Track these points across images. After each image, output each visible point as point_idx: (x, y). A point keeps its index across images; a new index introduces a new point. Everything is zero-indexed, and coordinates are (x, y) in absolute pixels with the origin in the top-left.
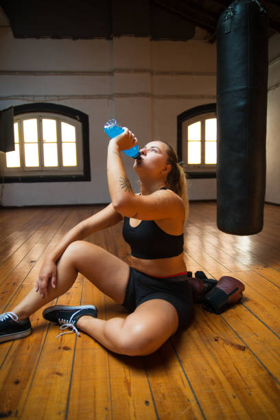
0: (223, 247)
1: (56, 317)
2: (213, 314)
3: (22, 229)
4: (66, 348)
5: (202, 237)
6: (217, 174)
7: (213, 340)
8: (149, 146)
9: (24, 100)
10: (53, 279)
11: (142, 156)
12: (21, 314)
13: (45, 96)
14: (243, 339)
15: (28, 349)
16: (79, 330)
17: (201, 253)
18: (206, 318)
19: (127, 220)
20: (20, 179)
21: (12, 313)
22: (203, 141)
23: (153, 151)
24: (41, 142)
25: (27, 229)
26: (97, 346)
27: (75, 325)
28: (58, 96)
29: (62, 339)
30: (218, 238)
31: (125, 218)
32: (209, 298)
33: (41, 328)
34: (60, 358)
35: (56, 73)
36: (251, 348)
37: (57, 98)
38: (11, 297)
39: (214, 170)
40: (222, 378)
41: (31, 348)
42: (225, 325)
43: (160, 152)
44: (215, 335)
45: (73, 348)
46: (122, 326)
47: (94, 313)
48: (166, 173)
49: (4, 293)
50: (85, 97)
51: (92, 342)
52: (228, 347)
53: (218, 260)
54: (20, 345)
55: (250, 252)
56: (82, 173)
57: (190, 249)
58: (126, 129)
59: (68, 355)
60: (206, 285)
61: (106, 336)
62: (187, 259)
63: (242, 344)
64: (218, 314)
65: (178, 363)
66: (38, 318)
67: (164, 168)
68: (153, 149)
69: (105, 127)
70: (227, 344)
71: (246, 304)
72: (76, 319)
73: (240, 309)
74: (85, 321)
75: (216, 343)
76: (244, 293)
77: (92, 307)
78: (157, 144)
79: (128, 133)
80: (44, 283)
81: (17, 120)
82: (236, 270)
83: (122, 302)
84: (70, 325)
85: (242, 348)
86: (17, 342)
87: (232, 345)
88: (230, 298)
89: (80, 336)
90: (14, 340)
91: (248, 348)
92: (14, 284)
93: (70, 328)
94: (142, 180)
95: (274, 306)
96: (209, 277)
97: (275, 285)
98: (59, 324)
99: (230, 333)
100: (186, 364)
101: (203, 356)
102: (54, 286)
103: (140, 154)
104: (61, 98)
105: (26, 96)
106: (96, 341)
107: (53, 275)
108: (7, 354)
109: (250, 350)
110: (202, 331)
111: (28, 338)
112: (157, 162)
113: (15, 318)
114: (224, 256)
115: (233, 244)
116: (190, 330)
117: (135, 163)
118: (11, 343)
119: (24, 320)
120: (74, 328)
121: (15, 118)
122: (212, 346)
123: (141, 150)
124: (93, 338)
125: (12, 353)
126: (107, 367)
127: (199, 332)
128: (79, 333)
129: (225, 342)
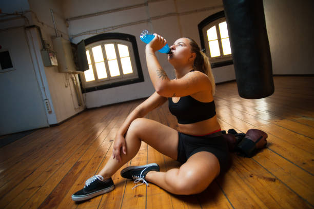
0: (246, 110)
1: (130, 175)
2: (246, 158)
3: (102, 121)
4: (140, 196)
5: (230, 107)
6: (234, 61)
7: (249, 176)
8: (176, 43)
9: (90, 34)
10: (124, 148)
11: (173, 51)
12: (105, 176)
13: (104, 29)
14: (273, 173)
15: (113, 199)
16: (148, 182)
17: (231, 117)
18: (241, 161)
19: (170, 99)
20: (96, 88)
21: (99, 176)
22: (219, 39)
23: (180, 46)
24: (106, 61)
25: (106, 120)
26: (162, 191)
27: (145, 178)
28: (113, 27)
29: (136, 189)
30: (242, 105)
31: (169, 98)
32: (241, 147)
33: (121, 184)
34: (136, 203)
35: (108, 12)
36: (280, 179)
37: (112, 29)
38: (98, 166)
39: (231, 59)
40: (261, 204)
41: (115, 198)
42: (256, 164)
43: (185, 45)
44: (249, 173)
45: (145, 195)
46: (178, 174)
47: (157, 169)
48: (193, 59)
49: (93, 164)
50: (131, 24)
51: (158, 189)
52: (261, 180)
53: (245, 120)
54: (108, 198)
55: (268, 111)
56: (137, 77)
57: (222, 116)
58: (155, 35)
59: (142, 200)
60: (237, 138)
61: (167, 183)
62: (221, 123)
63: (272, 177)
64: (250, 157)
65: (224, 197)
66: (117, 177)
67: (190, 56)
68: (179, 44)
69: (141, 37)
70: (261, 178)
71: (271, 147)
72: (144, 174)
73: (266, 152)
74: (151, 175)
75: (251, 178)
76: (267, 139)
77: (155, 164)
78: (181, 40)
79: (158, 37)
80: (117, 151)
81: (88, 49)
82: (259, 124)
83: (176, 159)
84: (141, 179)
85: (273, 180)
86: (105, 196)
87: (264, 178)
88: (257, 144)
89: (149, 186)
90: (103, 194)
91: (277, 179)
92: (100, 157)
93: (141, 182)
94: (176, 69)
95: (293, 146)
96: (239, 132)
97: (292, 131)
98: (133, 180)
99: (261, 170)
100: (231, 196)
101: (243, 189)
102: (125, 153)
103: (171, 50)
104: (114, 28)
105: (91, 31)
106: (161, 188)
107: (123, 145)
108: (99, 205)
109: (280, 181)
110: (240, 171)
111: (113, 192)
112: (184, 53)
113: (101, 178)
114: (249, 117)
115: (254, 108)
116: (230, 171)
117: (169, 57)
118: (101, 197)
119: (108, 179)
120: (144, 181)
121: (86, 47)
122: (249, 182)
123: (171, 47)
124: (159, 186)
125: (102, 203)
126: (171, 205)
127: (237, 172)
128: (148, 184)
129: (259, 177)
